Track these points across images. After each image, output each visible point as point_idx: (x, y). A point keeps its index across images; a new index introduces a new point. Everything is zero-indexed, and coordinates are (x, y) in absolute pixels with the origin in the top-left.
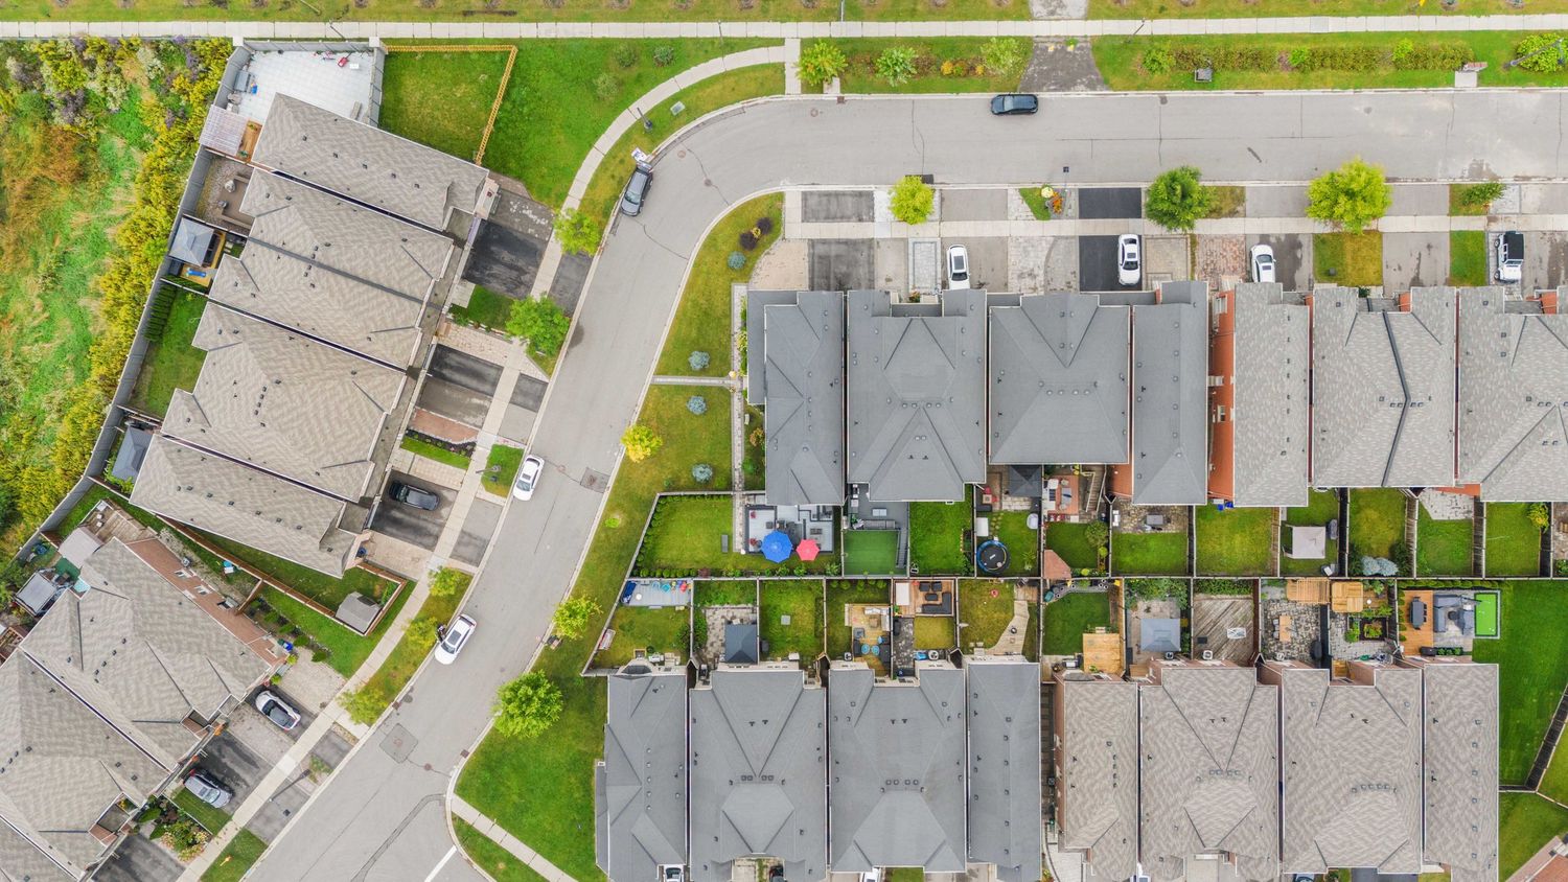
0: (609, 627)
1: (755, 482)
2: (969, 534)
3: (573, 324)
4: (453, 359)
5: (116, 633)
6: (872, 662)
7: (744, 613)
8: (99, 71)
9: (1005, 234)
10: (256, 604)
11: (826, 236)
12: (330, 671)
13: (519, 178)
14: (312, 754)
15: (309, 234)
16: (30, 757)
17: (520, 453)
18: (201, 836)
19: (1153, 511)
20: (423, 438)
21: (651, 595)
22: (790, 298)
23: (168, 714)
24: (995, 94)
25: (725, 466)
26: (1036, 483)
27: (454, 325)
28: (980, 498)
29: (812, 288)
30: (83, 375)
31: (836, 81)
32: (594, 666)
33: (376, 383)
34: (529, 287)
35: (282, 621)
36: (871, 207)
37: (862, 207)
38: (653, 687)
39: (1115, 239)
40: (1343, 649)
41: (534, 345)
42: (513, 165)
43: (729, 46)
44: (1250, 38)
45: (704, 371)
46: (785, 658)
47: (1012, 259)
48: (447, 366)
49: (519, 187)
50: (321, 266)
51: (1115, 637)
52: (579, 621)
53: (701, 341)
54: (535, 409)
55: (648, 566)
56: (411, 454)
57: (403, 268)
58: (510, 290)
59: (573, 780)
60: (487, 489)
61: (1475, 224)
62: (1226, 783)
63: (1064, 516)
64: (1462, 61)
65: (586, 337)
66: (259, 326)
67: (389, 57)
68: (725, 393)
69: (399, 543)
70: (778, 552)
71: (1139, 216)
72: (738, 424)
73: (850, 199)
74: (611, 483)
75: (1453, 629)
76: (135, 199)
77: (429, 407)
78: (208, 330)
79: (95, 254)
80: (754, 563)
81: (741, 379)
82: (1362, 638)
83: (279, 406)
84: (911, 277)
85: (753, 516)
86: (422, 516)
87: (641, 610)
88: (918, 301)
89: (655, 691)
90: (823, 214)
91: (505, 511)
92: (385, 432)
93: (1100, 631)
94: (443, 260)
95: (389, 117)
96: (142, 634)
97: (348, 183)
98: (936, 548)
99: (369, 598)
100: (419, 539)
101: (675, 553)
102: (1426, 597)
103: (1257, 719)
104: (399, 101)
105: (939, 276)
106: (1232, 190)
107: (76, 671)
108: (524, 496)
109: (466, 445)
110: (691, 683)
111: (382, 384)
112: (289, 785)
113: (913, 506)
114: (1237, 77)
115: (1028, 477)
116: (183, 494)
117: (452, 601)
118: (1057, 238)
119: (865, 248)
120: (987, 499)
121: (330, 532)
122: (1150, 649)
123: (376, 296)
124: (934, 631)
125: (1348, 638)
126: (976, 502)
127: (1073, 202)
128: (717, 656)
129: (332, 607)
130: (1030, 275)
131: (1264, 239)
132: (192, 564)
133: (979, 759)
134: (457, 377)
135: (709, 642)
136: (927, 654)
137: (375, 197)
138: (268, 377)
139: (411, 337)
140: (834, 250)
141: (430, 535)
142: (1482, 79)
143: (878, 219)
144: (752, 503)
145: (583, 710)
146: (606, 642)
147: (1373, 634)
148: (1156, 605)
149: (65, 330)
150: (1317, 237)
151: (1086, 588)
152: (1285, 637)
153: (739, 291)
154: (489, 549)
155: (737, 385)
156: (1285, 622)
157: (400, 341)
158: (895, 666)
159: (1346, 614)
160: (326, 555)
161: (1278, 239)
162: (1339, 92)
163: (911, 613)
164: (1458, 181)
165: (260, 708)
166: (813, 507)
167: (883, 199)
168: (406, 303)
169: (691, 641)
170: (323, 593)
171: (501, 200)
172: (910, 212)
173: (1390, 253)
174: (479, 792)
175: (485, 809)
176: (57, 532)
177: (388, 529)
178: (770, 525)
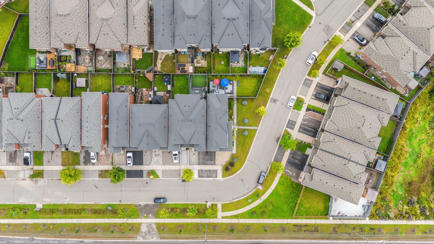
0: (270, 61)
1: (231, 100)
2: (173, 86)
3: (279, 143)
4: (311, 134)
5: (404, 61)
6: (199, 51)
7: (234, 65)
8: (404, 211)
9: (163, 166)
10: (366, 68)
11: (211, 166)
12: (346, 50)
13: (293, 182)
14: (351, 27)
15: (350, 168)
16: (428, 27)
17: (294, 109)
18: (382, 5)
19: (123, 91)
20: (320, 113)
21: (259, 70)
22: (221, 150)
23: (390, 38)
24: (166, 203)
25: (238, 105)
26: (155, 99)
27: (311, 143)
28: (170, 95)
29: (215, 152)
30: (411, 130)
31: (208, 207)
32: (275, 50)
33: (332, 128)
34: (291, 153)
35: (359, 64)
36: (199, 173)
37: (201, 174)
38: (259, 45)
39: (133, 165)
40: (71, 53)
41: (289, 137)
42: (295, 186)
43: (237, 216)
44: (97, 218)
45: (244, 130)
46: (223, 52)
47: (161, 159)
48: (313, 132)
49: (293, 180)
50: (347, 159)
51: (134, 57)
52: (279, 63)
53: (245, 138)
54: (289, 120)
55: (260, 78)
56: (323, 108)
57: (325, 158)
58: (296, 152)
59: (281, 19)
60: (303, 99)
61: (37, 168)
62: (104, 17)
63: (147, 90)
64: (40, 211)
65: (276, 140)
66: (364, 143)
67: (327, 214)
68: (238, 124)
69: (327, 84)
70: (225, 81)
71: (127, 171)
72: (235, 116)
73: (205, 176)
74: (269, 100)
75: (42, 58)
76: (396, 178)
77: (318, 121)
78: (377, 142)
79: (406, 163)
80: (230, 78)
81: (234, 128)
82: (66, 56)
83: (359, 121)
84: (188, 155)
85: (231, 91)
86: (320, 92)
87: (262, 66)
88: (186, 148)
89: (258, 44)
90: (211, 172)
91: (298, 93)
92: (330, 114)
93: (137, 59)
94: (314, 161)
95: (328, 198)
96: (397, 60)
97: (339, 181)
98: (182, 82)
99: (335, 70)
100: (322, 85)
101: (252, 81)
102: (49, 67)
103: (95, 35)
104: (325, 203)
105: (181, 155)
106: (102, 177)
107: (415, 51)
108: (293, 97)
109: (308, 111)
110: (248, 46)
111: (331, 127)
112: (358, 19)
113: (188, 93)
114: (101, 208)
115: (157, 101)
116: (385, 98)
117: (312, 69)
118: (149, 165)
119: (200, 163)
120: (168, 95)
121: (346, 88)
122: (124, 54)
123: (332, 151)
124: (182, 59)
125: (70, 56)
126: (171, 95)
127: (145, 174)
128: (241, 53)
129: (345, 67)
130: (156, 155)
131: (93, 164)
132: (383, 79)
133: (171, 24)
134: (310, 129)
135: (243, 57)
136: (184, 53)
137: (332, 177)
138: (362, 129)
139: (323, 140)
140: (209, 162)
141: (318, 87)
142: (35, 206)
143: (197, 171)
144: (231, 95)
145: (278, 39)
146: (271, 57)
147: (63, 57)
148: (122, 66)
149: (415, 142)
150: (79, 165)
151: (141, 71)
152: (87, 57)
153: (234, 152)
154: (302, 82)
155: (235, 126)
156: (87, 61)
157: (326, 139)
158: (193, 50)
159: (71, 63)
160: (347, 81)
161: (90, 164)
162: (74, 203)
163: (189, 64)
164: (41, 179)
165: (365, 40)
166: (215, 93)
167: (196, 176)
168: (324, 149)
169: (248, 57)
170: (348, 71)
171: (298, 176)
172: (188, 172)
173: (60, 160)
174: (307, 17)
175: (305, 12)
176: (419, 88)
177: (330, 88)
178: (227, 88)
